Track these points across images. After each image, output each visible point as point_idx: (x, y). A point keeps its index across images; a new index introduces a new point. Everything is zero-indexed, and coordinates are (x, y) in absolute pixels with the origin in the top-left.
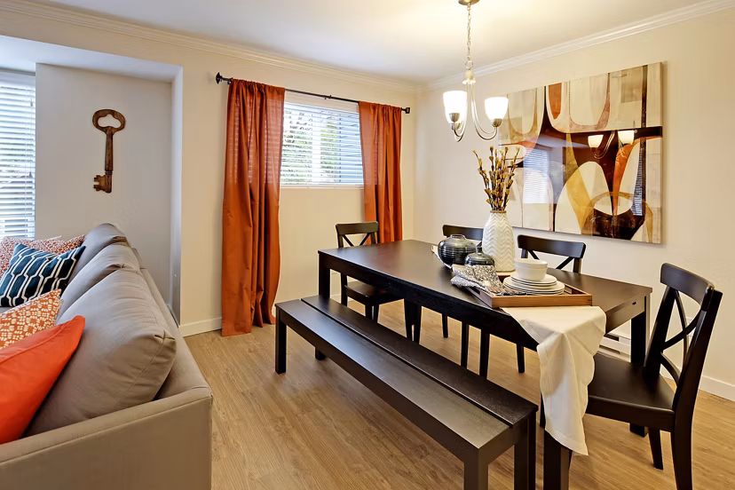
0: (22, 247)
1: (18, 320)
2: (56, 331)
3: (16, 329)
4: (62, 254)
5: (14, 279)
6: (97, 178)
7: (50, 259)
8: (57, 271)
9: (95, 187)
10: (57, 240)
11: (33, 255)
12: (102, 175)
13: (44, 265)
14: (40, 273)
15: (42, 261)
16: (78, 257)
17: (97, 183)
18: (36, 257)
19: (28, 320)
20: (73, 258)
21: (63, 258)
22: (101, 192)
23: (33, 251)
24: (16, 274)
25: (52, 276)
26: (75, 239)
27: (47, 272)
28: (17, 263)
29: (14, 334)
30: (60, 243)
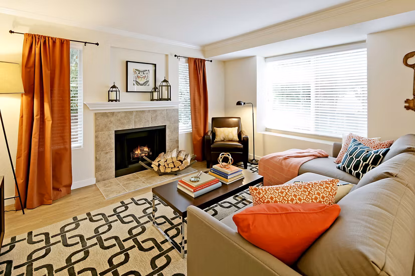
0: (355, 140)
1: (311, 189)
2: (321, 208)
3: (309, 195)
4: (375, 150)
5: (349, 158)
6: (407, 101)
7: (368, 152)
8: (370, 160)
9: (405, 107)
10: (376, 139)
11: (359, 147)
12: (411, 99)
13: (364, 155)
14: (361, 158)
15: (363, 151)
16: (384, 154)
17: (407, 105)
18: (360, 148)
19: (316, 192)
20: (381, 155)
21: (375, 153)
22: (410, 111)
23: (360, 144)
24: (350, 155)
25: (367, 162)
26: (386, 142)
27: (365, 159)
28: (351, 149)
29: (307, 197)
30: (377, 142)
